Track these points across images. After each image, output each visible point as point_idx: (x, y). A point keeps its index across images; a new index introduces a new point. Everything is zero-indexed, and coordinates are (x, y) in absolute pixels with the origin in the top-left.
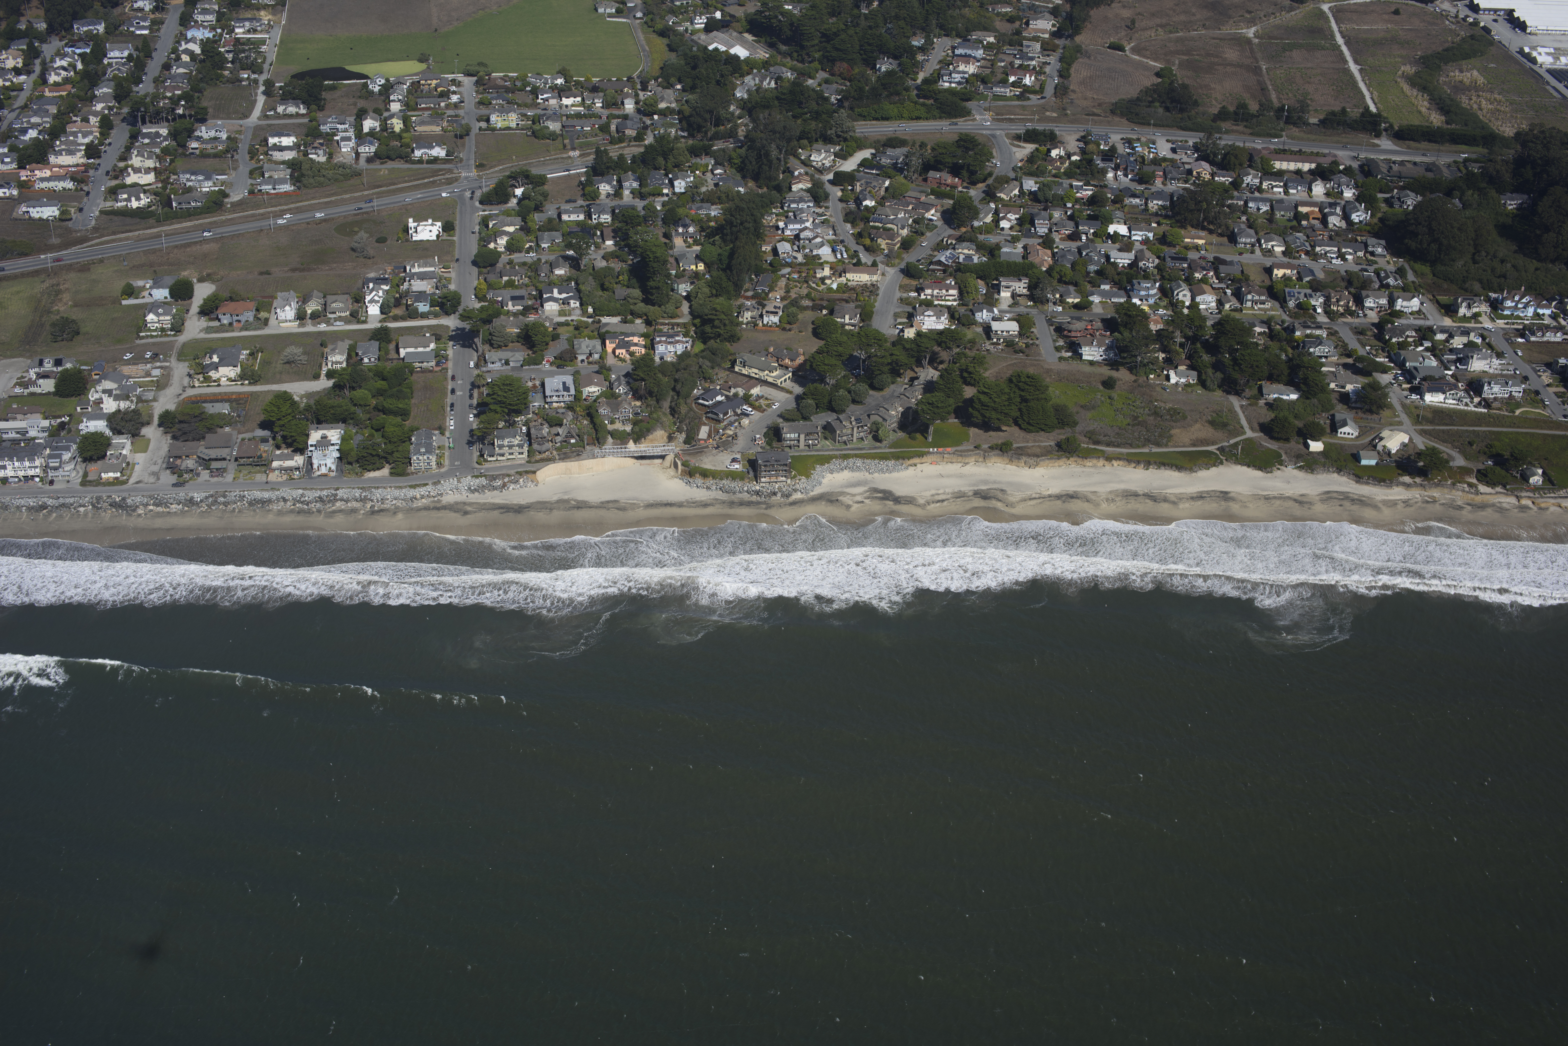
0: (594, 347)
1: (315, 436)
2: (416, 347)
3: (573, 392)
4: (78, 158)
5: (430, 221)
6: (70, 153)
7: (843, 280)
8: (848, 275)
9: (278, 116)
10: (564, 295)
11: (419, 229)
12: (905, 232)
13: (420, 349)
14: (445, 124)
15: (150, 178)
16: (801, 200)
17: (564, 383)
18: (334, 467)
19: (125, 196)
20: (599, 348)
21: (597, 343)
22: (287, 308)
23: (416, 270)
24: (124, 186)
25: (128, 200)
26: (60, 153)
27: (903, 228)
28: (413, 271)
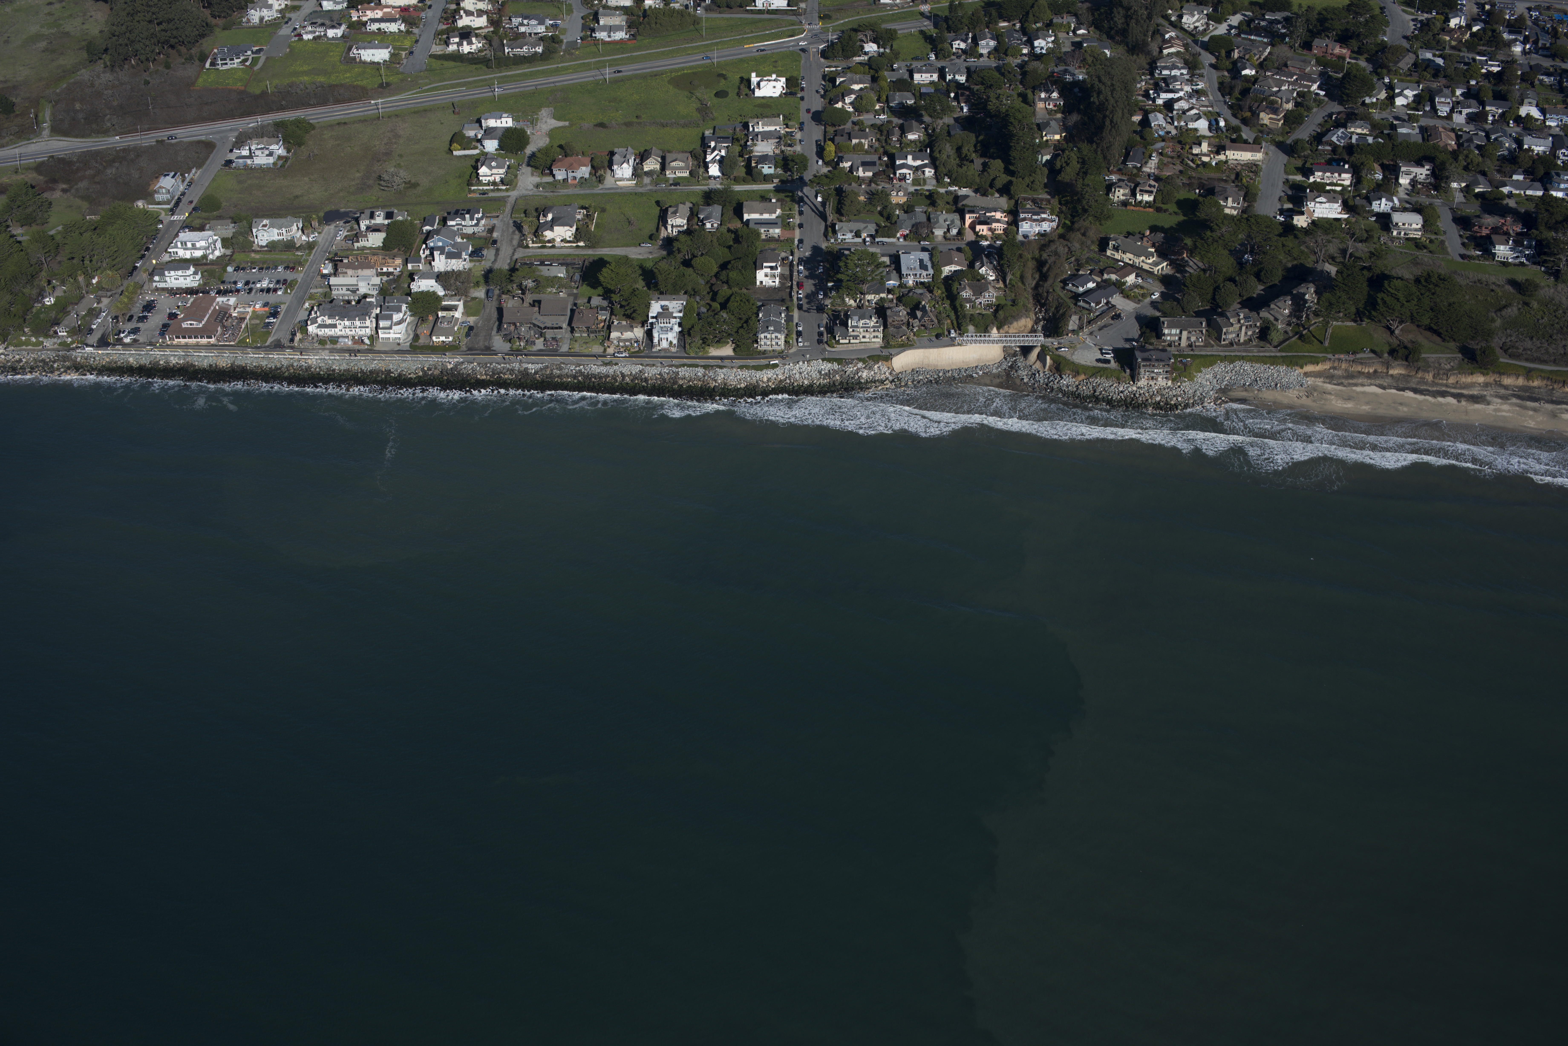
0: (953, 222)
1: (655, 308)
2: (761, 214)
3: (930, 271)
5: (774, 76)
7: (1222, 157)
8: (1228, 152)
10: (919, 163)
11: (762, 84)
12: (1290, 106)
13: (766, 216)
15: (482, 21)
16: (1174, 67)
17: (921, 261)
18: (675, 342)
19: (457, 40)
20: (958, 222)
21: (956, 217)
22: (625, 165)
23: (760, 128)
24: (456, 30)
25: (460, 44)
27: (1288, 102)
28: (756, 130)
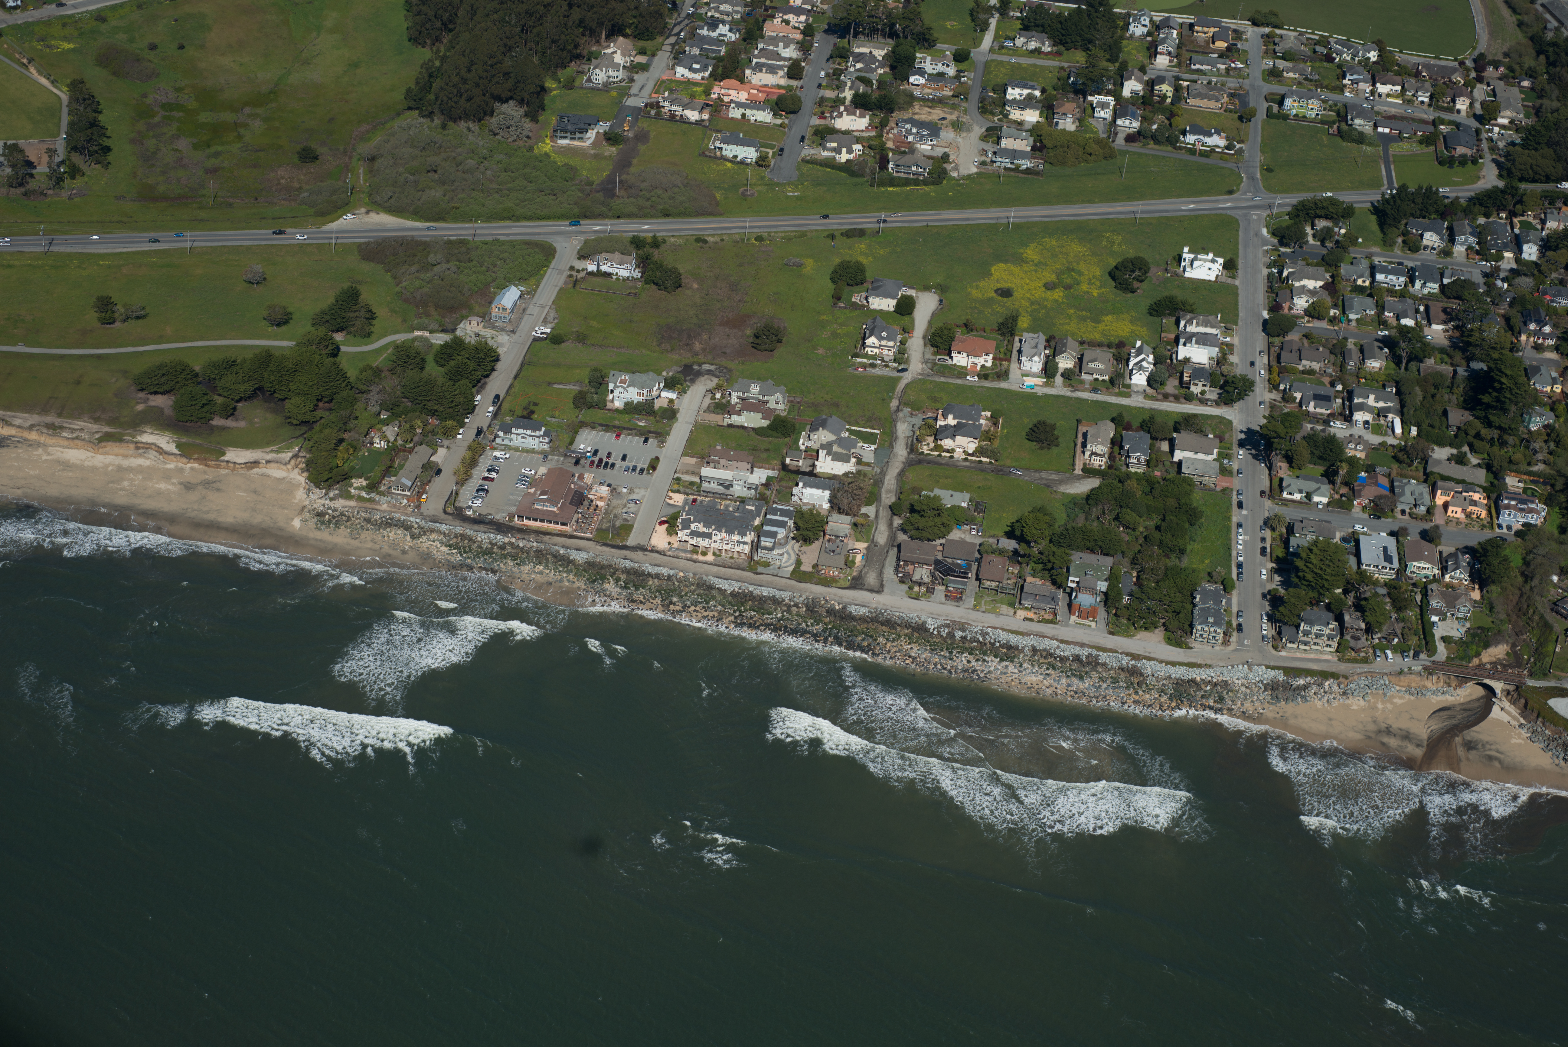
0: (1421, 494)
2: (1196, 452)
3: (1396, 565)
4: (778, 79)
5: (1211, 256)
6: (772, 70)
9: (1015, 51)
10: (1381, 404)
11: (1196, 264)
13: (1201, 456)
14: (1225, 99)
15: (863, 122)
17: (1385, 549)
19: (834, 145)
20: (1426, 496)
21: (1425, 490)
22: (1036, 358)
23: (1193, 328)
24: (833, 132)
25: (838, 151)
26: (759, 68)
28: (1189, 329)
